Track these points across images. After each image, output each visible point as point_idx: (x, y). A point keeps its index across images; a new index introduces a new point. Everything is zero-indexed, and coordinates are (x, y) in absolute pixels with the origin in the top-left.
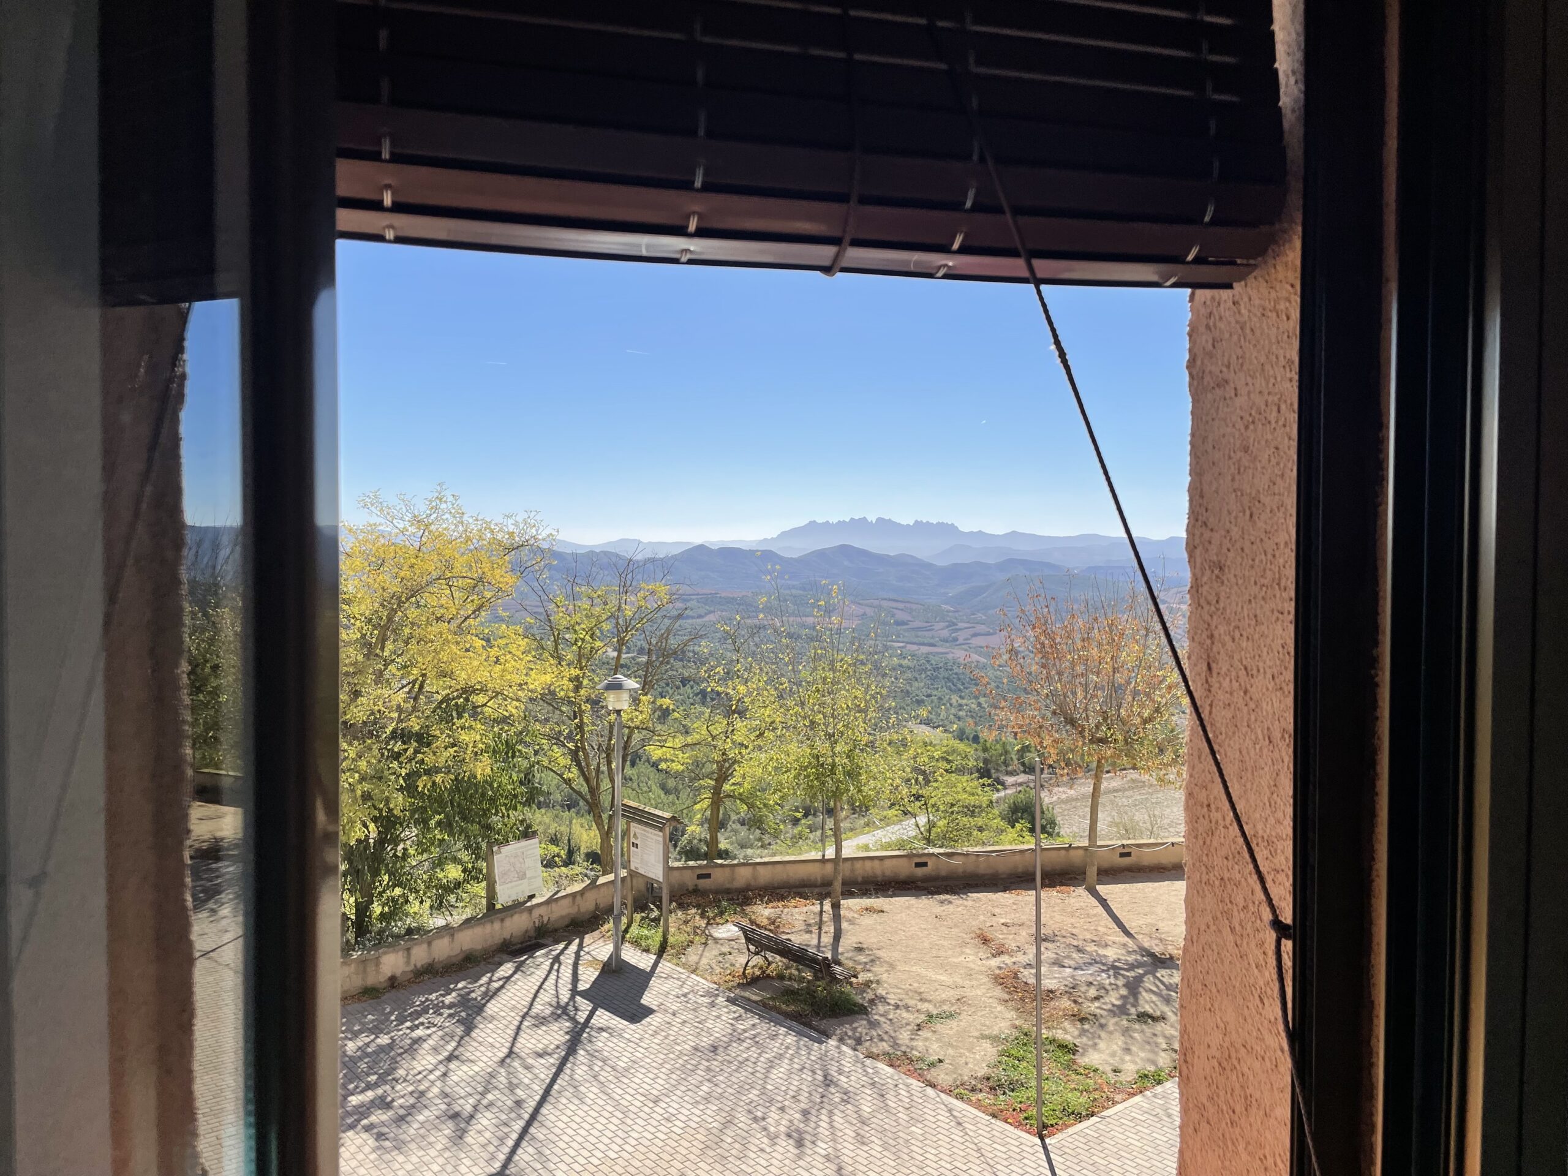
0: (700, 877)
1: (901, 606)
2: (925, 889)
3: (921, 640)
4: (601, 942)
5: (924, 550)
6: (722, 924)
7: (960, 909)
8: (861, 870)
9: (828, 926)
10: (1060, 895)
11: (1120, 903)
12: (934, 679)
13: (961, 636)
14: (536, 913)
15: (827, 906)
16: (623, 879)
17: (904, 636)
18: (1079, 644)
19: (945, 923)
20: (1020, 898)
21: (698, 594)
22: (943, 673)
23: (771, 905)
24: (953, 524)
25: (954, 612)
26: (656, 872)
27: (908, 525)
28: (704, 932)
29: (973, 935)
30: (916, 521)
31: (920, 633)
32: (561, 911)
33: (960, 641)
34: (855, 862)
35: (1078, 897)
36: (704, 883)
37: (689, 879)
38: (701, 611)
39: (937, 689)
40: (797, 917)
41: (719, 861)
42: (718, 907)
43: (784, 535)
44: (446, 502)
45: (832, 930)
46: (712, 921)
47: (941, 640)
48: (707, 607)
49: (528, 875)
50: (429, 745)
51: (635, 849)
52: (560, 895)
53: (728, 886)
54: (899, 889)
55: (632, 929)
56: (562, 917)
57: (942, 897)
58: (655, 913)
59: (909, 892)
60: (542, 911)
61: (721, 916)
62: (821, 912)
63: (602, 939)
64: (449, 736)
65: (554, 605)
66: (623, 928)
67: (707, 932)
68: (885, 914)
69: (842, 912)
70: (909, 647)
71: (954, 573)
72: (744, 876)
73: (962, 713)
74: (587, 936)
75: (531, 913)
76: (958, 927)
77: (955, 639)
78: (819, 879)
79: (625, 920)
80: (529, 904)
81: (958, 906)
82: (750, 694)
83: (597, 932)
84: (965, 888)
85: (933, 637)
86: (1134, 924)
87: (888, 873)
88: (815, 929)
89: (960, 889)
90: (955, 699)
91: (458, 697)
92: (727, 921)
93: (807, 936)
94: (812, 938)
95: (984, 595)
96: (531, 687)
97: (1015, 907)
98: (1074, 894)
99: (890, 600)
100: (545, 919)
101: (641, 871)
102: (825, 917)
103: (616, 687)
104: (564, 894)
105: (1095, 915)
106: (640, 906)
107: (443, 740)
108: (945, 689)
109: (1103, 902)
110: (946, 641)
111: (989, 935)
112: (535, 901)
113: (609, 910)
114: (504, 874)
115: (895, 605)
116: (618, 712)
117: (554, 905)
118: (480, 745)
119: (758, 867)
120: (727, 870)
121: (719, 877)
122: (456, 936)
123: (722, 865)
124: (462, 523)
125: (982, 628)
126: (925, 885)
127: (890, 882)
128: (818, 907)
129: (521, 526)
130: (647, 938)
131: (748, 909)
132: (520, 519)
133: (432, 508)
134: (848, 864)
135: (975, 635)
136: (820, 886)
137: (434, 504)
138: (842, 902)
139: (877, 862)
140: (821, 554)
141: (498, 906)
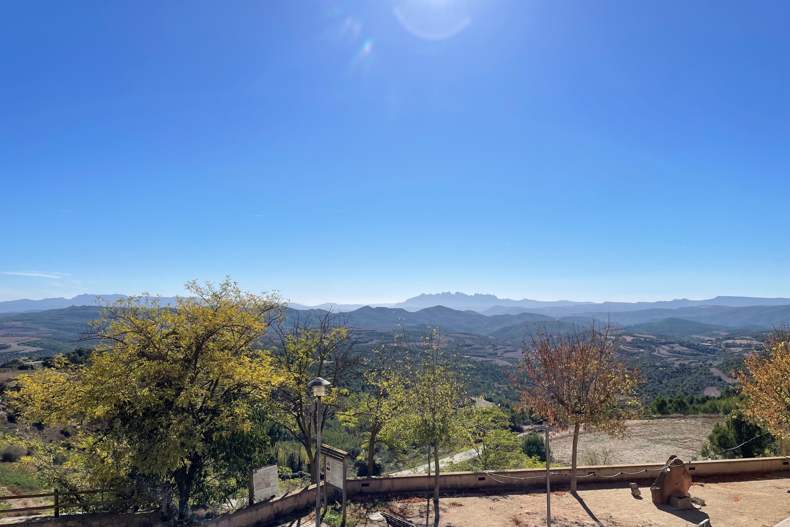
0: (363, 485)
1: (468, 337)
2: (484, 492)
3: (479, 354)
4: (309, 522)
5: (479, 308)
6: (375, 512)
7: (503, 504)
8: (449, 482)
9: (432, 513)
10: (557, 496)
11: (590, 501)
12: (485, 374)
13: (499, 352)
14: (275, 506)
15: (431, 502)
16: (322, 487)
17: (470, 352)
18: (565, 361)
19: (495, 512)
20: (535, 498)
21: (365, 331)
22: (490, 371)
23: (401, 501)
24: (494, 295)
25: (495, 340)
26: (339, 484)
27: (471, 296)
28: (365, 517)
29: (511, 520)
30: (476, 294)
31: (478, 351)
32: (288, 505)
33: (499, 355)
34: (446, 478)
35: (567, 498)
36: (365, 489)
37: (358, 487)
38: (367, 339)
39: (487, 379)
40: (416, 508)
41: (374, 477)
42: (373, 502)
43: (409, 301)
44: (230, 286)
45: (434, 515)
46: (370, 510)
47: (489, 354)
48: (370, 337)
49: (272, 484)
50: (218, 415)
51: (328, 471)
52: (288, 495)
53: (378, 490)
54: (470, 492)
55: (326, 515)
56: (289, 508)
57: (494, 497)
58: (339, 506)
59: (476, 494)
60: (278, 505)
61: (374, 507)
62: (428, 505)
63: (310, 520)
64: (228, 410)
65: (287, 339)
66: (321, 514)
67: (367, 516)
68: (462, 507)
69: (439, 506)
70: (472, 358)
71: (495, 319)
72: (387, 485)
73: (500, 392)
74: (302, 519)
75: (272, 506)
76: (502, 514)
77: (496, 354)
78: (427, 487)
79: (322, 510)
80: (271, 501)
81: (502, 503)
82: (389, 386)
83: (308, 516)
84: (505, 492)
85: (484, 353)
86: (598, 513)
87: (464, 483)
88: (425, 515)
89: (503, 493)
90: (496, 385)
91: (234, 389)
92: (378, 510)
93: (421, 519)
94: (423, 520)
95: (511, 331)
96: (273, 384)
97: (533, 503)
98: (564, 496)
99: (462, 334)
100: (280, 509)
101: (332, 483)
102: (431, 508)
103: (319, 384)
104: (290, 495)
105: (576, 508)
106: (331, 501)
107: (226, 412)
108: (491, 379)
109: (581, 501)
110: (491, 354)
111: (519, 520)
112: (275, 499)
113: (314, 504)
114: (259, 484)
115: (465, 336)
116: (319, 397)
117: (285, 501)
118: (245, 415)
119: (394, 480)
120: (378, 482)
121: (373, 486)
122: (232, 519)
123: (375, 479)
124: (239, 296)
125: (509, 348)
126: (483, 490)
127: (465, 489)
128: (427, 502)
129: (270, 298)
130: (334, 520)
131: (389, 503)
132: (270, 294)
133: (223, 289)
134: (443, 479)
135: (506, 352)
136: (428, 491)
137: (224, 287)
138: (440, 500)
139: (458, 477)
140: (427, 310)
141: (255, 502)
